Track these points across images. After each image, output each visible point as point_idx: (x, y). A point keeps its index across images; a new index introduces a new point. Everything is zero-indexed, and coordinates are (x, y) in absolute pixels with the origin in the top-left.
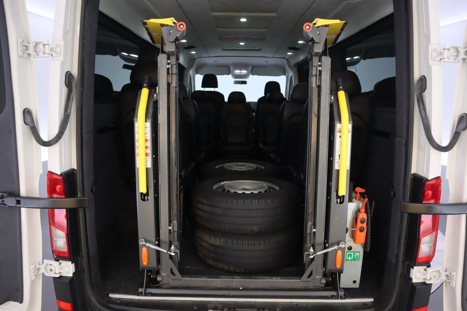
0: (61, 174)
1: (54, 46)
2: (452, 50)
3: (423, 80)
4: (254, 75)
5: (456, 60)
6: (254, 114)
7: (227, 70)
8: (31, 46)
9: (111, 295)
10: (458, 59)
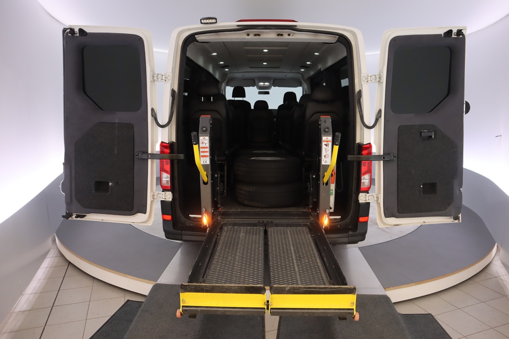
0: (168, 143)
1: (167, 76)
2: (373, 77)
3: (360, 92)
4: (275, 87)
5: (375, 81)
6: (275, 119)
7: (252, 82)
8: (155, 76)
9: (190, 216)
10: (376, 81)
